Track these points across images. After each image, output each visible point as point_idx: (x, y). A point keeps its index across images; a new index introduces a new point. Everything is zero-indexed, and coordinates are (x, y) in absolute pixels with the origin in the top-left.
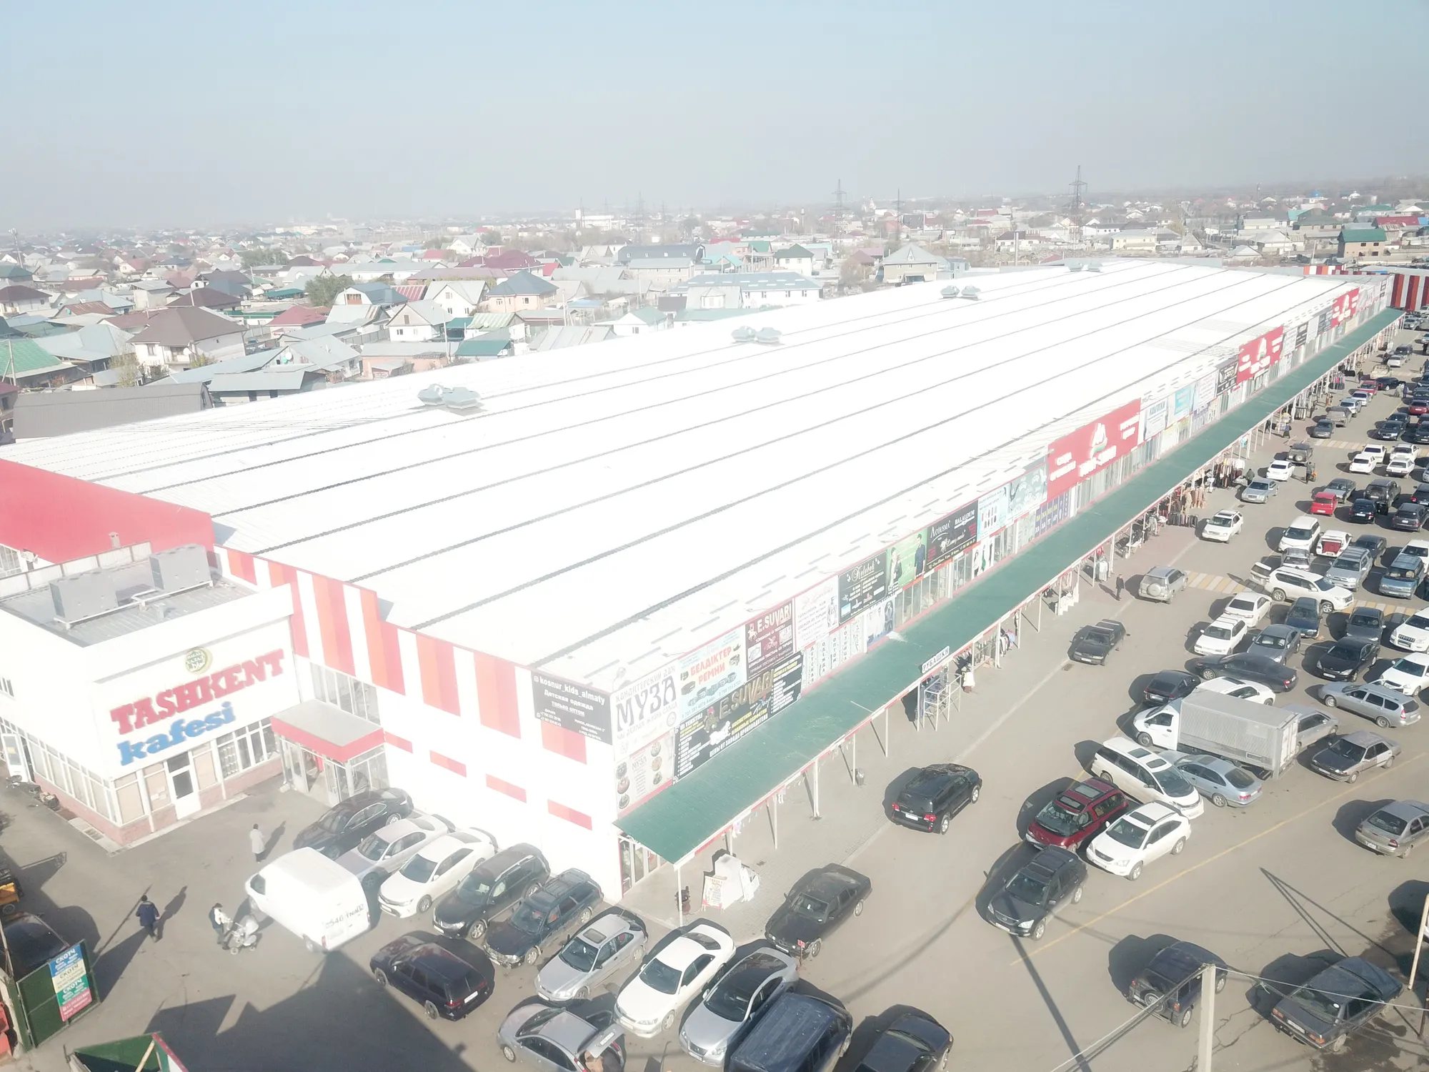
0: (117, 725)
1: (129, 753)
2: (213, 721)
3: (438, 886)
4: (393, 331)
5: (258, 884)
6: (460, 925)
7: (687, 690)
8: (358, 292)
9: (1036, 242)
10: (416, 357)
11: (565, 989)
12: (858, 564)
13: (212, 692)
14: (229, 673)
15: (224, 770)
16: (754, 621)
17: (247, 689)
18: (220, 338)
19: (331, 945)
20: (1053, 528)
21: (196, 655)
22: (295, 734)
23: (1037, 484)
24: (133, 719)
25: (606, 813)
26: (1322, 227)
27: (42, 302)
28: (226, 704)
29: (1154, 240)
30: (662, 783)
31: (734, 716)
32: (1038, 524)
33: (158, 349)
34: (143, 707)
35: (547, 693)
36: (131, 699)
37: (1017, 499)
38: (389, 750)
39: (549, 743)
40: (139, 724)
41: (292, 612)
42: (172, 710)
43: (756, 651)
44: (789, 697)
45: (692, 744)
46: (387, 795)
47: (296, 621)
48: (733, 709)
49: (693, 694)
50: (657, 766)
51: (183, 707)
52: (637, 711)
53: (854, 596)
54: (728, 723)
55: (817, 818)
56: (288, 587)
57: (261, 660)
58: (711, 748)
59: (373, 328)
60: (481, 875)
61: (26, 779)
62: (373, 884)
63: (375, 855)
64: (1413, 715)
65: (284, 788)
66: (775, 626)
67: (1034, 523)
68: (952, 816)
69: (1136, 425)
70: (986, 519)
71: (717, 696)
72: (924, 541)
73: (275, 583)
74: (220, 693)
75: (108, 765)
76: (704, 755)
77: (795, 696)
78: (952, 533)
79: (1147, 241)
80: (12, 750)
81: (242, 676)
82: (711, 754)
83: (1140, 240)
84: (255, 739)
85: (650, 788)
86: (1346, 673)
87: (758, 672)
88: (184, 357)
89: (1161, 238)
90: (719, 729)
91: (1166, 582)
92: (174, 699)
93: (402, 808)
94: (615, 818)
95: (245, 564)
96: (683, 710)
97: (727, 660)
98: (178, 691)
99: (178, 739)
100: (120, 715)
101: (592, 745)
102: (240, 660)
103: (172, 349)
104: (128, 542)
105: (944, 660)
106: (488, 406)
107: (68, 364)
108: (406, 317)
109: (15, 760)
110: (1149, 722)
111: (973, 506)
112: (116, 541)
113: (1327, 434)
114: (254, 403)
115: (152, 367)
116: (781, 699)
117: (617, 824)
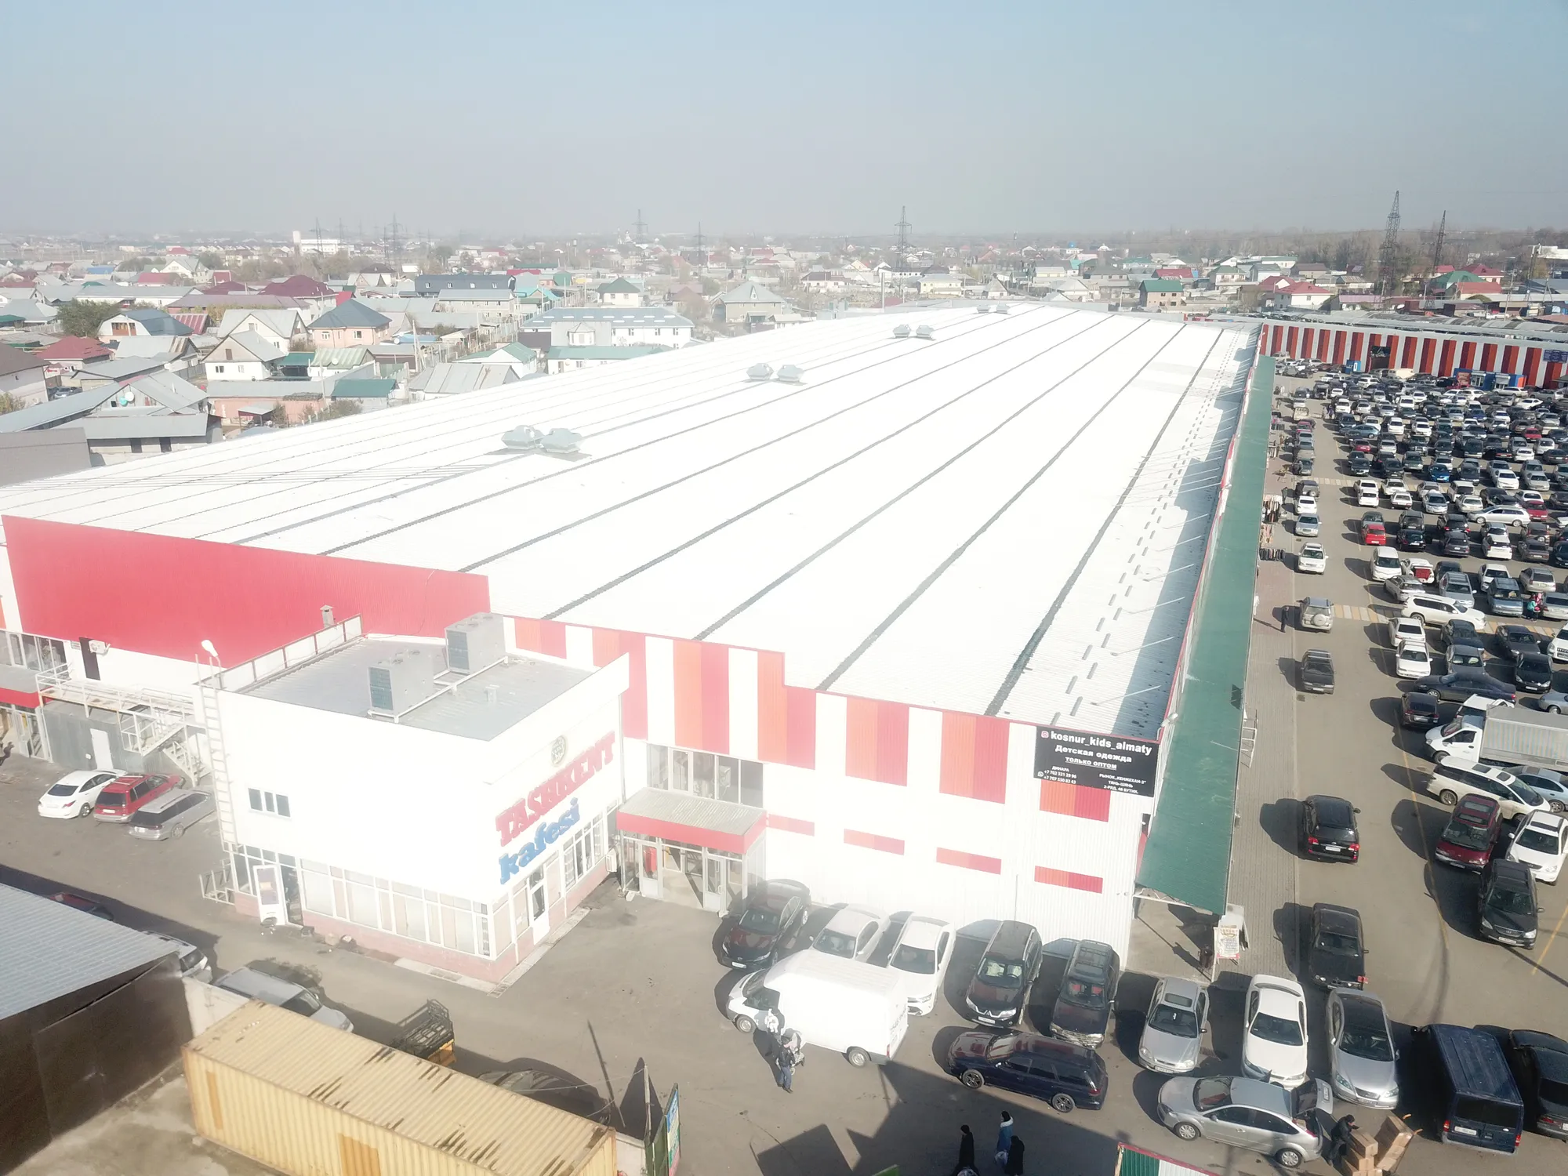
0: (501, 834)
1: (507, 868)
2: (564, 823)
4: (210, 368)
8: (132, 321)
9: (841, 283)
11: (1182, 1057)
13: (566, 788)
14: (577, 764)
15: (566, 882)
17: (588, 782)
18: (20, 375)
24: (511, 826)
28: (574, 802)
35: (1059, 748)
36: (513, 802)
39: (1050, 804)
40: (516, 832)
42: (538, 812)
56: (624, 661)
57: (599, 746)
74: (571, 788)
79: (953, 285)
80: (267, 886)
81: (586, 767)
83: (946, 285)
86: (1546, 685)
92: (540, 799)
95: (544, 634)
98: (544, 789)
99: (540, 847)
100: (503, 822)
102: (587, 747)
109: (264, 898)
112: (328, 617)
117: (1132, 879)
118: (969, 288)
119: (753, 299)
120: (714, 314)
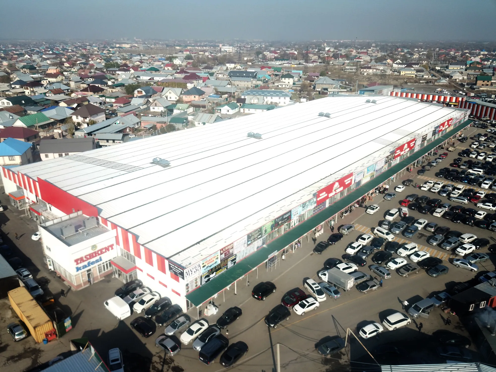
0: (76, 263)
1: (78, 269)
2: (97, 261)
3: (146, 306)
4: (151, 108)
5: (107, 304)
6: (150, 316)
7: (204, 267)
8: (142, 90)
9: (375, 70)
10: (157, 123)
11: (170, 333)
12: (253, 231)
13: (97, 255)
14: (101, 250)
15: (100, 272)
16: (222, 249)
17: (105, 253)
18: (98, 114)
19: (122, 319)
20: (320, 211)
21: (94, 247)
22: (116, 265)
23: (312, 202)
24: (79, 262)
25: (184, 293)
26: (475, 71)
28: (100, 257)
29: (415, 72)
30: (198, 286)
31: (216, 271)
32: (314, 211)
33: (79, 117)
34: (82, 260)
35: (171, 267)
36: (79, 257)
37: (305, 207)
38: (138, 271)
39: (172, 277)
40: (81, 263)
41: (116, 235)
42: (88, 259)
43: (223, 256)
44: (233, 264)
45: (205, 278)
46: (137, 282)
47: (117, 237)
48: (217, 269)
49: (205, 267)
50: (196, 283)
51: (90, 258)
52: (190, 272)
53: (251, 239)
54: (215, 272)
55: (236, 294)
56: (115, 230)
57: (108, 247)
58: (210, 278)
59: (145, 106)
60: (156, 304)
61: (53, 269)
62: (131, 305)
63: (133, 298)
65: (113, 277)
66: (228, 249)
67: (313, 211)
68: (266, 297)
69: (351, 180)
70: (294, 214)
71: (212, 267)
72: (274, 223)
73: (113, 229)
74: (99, 254)
75: (73, 272)
76: (209, 280)
77: (234, 264)
78: (283, 219)
79: (413, 73)
80: (50, 263)
81: (104, 251)
82: (210, 279)
83: (410, 72)
84: (107, 264)
85: (194, 288)
86: (380, 262)
87: (224, 260)
88: (87, 120)
90: (213, 273)
91: (346, 230)
92: (88, 257)
93: (140, 285)
94: (185, 295)
95: (105, 221)
96: (203, 271)
97: (215, 259)
98: (89, 255)
99: (89, 265)
100: (76, 261)
101: (180, 279)
102: (104, 247)
103: (83, 118)
104: (77, 210)
105: (276, 253)
106: (172, 164)
107: (52, 120)
108: (156, 104)
109: (50, 265)
110: (322, 275)
111: (290, 211)
112: (74, 211)
113: (422, 174)
115: (78, 123)
116: (230, 265)
117: (186, 296)
118: (419, 73)
119: (325, 83)
120: (312, 87)
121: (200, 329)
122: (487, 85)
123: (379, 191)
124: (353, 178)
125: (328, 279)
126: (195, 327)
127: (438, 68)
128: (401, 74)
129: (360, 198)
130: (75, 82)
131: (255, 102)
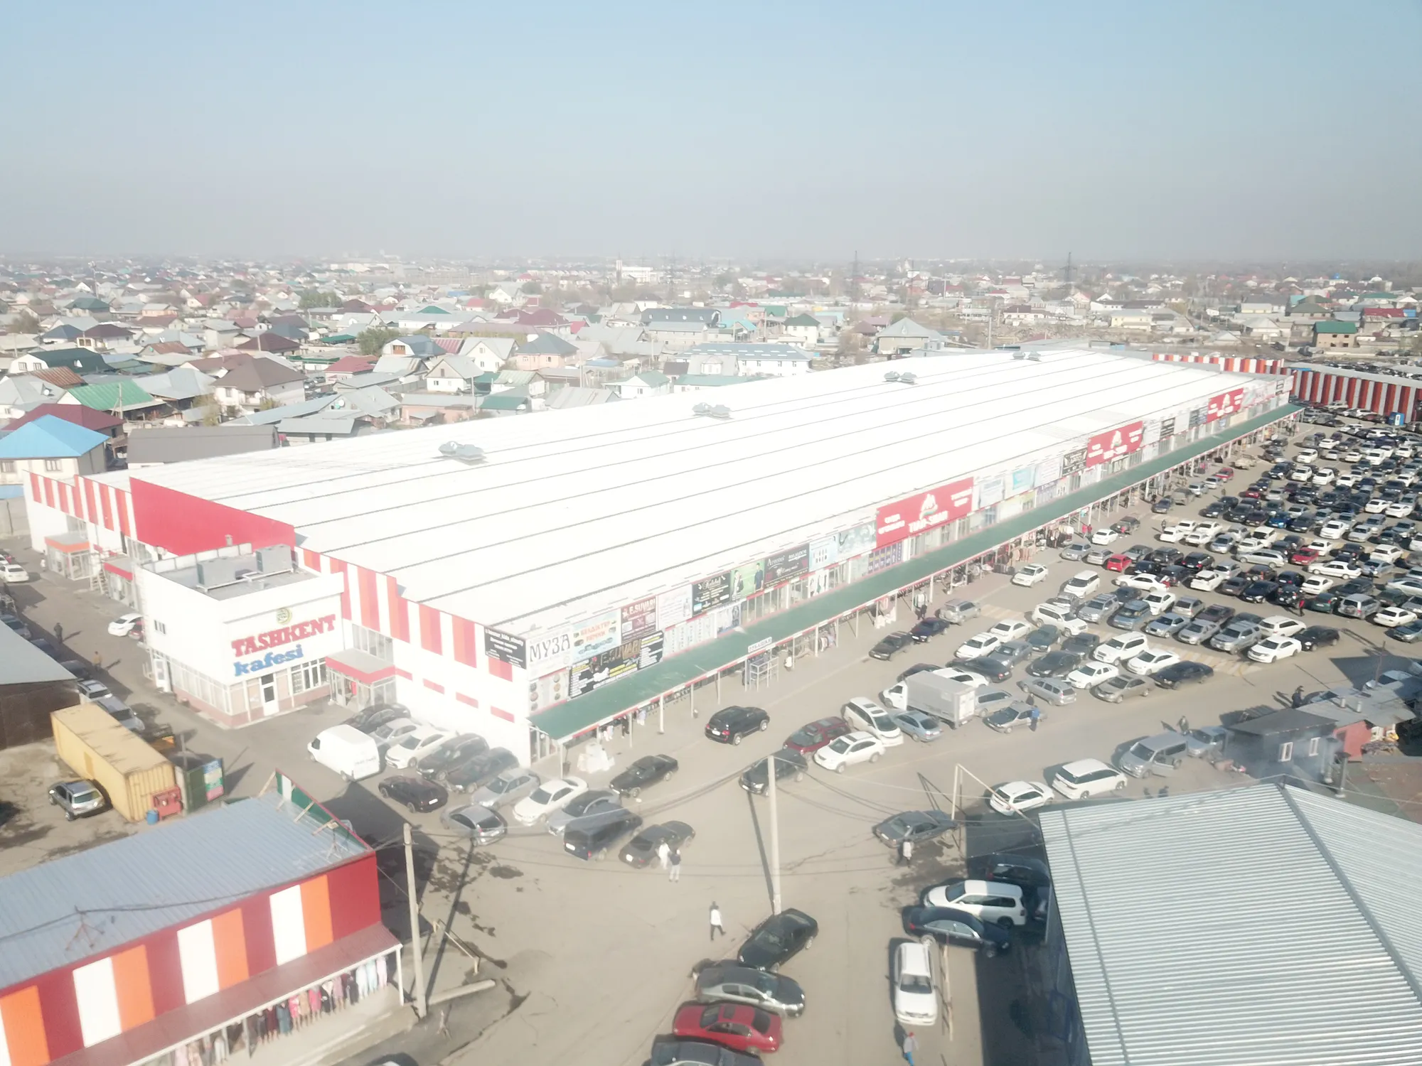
0: (234, 651)
1: (240, 669)
2: (290, 656)
3: (420, 752)
4: (430, 382)
5: (316, 744)
6: (431, 771)
7: (578, 644)
8: (403, 344)
9: (1041, 316)
10: (447, 408)
11: (486, 801)
12: (708, 579)
13: (291, 637)
14: (301, 626)
15: (295, 690)
16: (628, 607)
17: (311, 638)
18: (286, 385)
19: (356, 777)
20: (886, 568)
21: (283, 612)
22: (339, 667)
23: (867, 535)
24: (243, 648)
25: (522, 712)
26: (1312, 315)
27: (128, 339)
28: (299, 646)
29: (1150, 319)
30: (560, 700)
31: (612, 666)
32: (871, 564)
33: (234, 392)
34: (250, 642)
35: (492, 640)
36: (244, 636)
37: (847, 545)
38: (399, 680)
39: (492, 671)
40: (247, 652)
41: (342, 590)
42: (266, 645)
43: (629, 626)
44: (654, 659)
45: (581, 678)
46: (395, 706)
47: (345, 597)
48: (609, 660)
49: (582, 647)
50: (557, 688)
51: (273, 645)
52: (543, 651)
53: (704, 598)
54: (607, 669)
55: (661, 734)
56: (341, 574)
57: (321, 620)
58: (594, 683)
59: (413, 378)
60: (445, 747)
61: (167, 689)
62: (383, 750)
63: (385, 736)
64: (1070, 698)
65: (331, 701)
66: (642, 612)
67: (867, 563)
68: (744, 736)
69: (970, 497)
70: (817, 557)
71: (600, 651)
72: (762, 568)
73: (333, 571)
74: (296, 638)
75: (227, 676)
76: (589, 687)
77: (658, 659)
78: (786, 564)
79: (1144, 320)
81: (309, 629)
82: (595, 687)
83: (1136, 320)
84: (315, 670)
85: (552, 701)
86: (1046, 672)
87: (632, 640)
88: (256, 400)
89: (1157, 317)
90: (600, 671)
91: (957, 609)
92: (268, 639)
93: (401, 713)
94: (528, 715)
95: (314, 560)
96: (575, 657)
97: (606, 629)
98: (271, 634)
99: (269, 665)
100: (237, 645)
101: (516, 670)
102: (309, 619)
103: (246, 393)
104: (237, 542)
105: (768, 644)
106: (490, 459)
107: (159, 401)
108: (443, 371)
109: (161, 676)
110: (891, 691)
111: (806, 547)
112: (229, 541)
113: (1164, 510)
114: (313, 445)
115: (229, 407)
116: (647, 659)
117: (529, 719)
118: (1160, 323)
119: (904, 333)
120: (870, 347)
121: (565, 792)
122: (1346, 345)
123: (1048, 539)
124: (975, 492)
125: (909, 699)
126: (551, 787)
127: (1212, 312)
128: (1114, 323)
129: (996, 548)
130: (219, 332)
131: (714, 372)
